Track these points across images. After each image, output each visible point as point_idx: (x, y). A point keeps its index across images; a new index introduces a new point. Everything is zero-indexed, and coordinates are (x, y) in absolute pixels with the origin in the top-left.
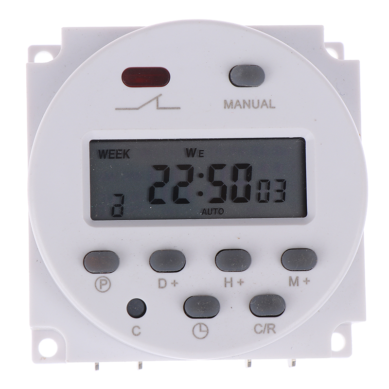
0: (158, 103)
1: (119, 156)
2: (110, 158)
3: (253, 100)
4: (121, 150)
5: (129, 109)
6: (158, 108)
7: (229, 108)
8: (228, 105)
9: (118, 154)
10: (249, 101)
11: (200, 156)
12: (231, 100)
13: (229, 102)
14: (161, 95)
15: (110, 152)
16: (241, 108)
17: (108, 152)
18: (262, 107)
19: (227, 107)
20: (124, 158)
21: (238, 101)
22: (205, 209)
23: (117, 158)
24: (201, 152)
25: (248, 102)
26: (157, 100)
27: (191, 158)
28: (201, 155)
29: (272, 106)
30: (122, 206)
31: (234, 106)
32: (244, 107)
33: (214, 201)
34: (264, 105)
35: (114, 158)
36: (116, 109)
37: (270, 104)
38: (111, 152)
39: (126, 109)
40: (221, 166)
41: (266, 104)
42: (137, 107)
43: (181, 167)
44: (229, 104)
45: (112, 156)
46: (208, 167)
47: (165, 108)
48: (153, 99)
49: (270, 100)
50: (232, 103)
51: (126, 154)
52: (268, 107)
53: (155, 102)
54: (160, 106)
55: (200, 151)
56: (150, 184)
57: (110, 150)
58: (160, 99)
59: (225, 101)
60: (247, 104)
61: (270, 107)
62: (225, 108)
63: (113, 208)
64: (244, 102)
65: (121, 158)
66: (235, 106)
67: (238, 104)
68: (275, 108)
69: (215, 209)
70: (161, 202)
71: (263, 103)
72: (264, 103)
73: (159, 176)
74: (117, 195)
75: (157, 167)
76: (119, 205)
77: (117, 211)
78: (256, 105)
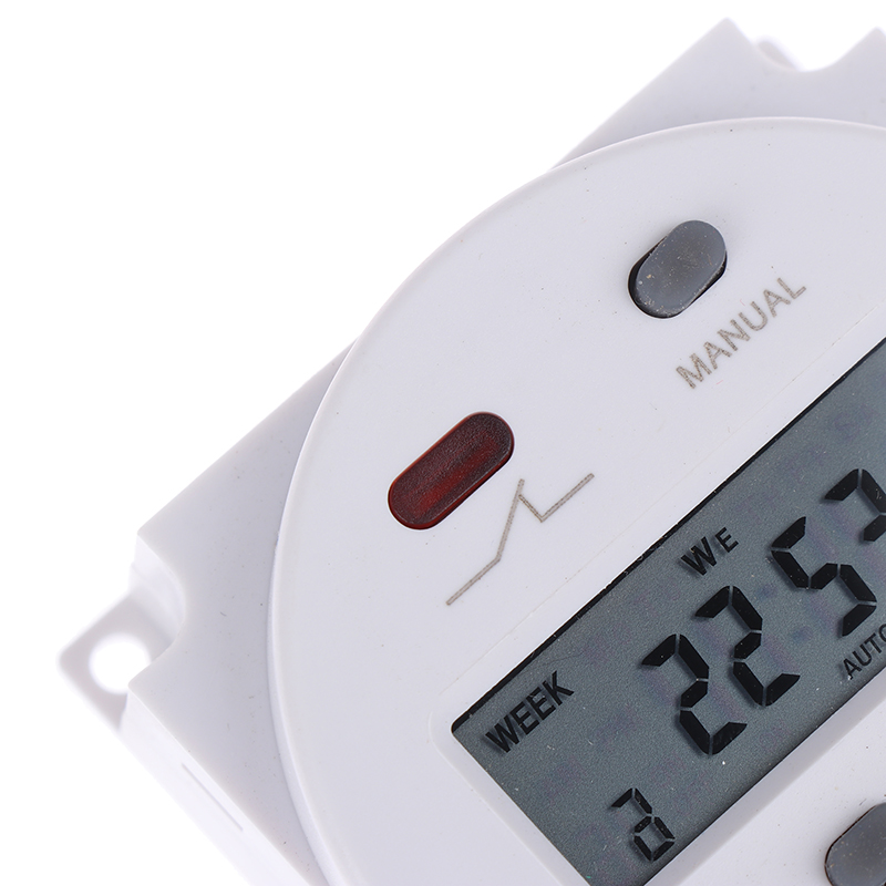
0: (530, 506)
1: (543, 708)
2: (528, 730)
3: (741, 315)
4: (537, 691)
5: (479, 577)
6: (542, 518)
7: (700, 377)
8: (694, 373)
9: (536, 706)
10: (734, 323)
11: (729, 549)
12: (692, 357)
13: (690, 367)
14: (521, 483)
15: (516, 717)
16: (728, 355)
17: (512, 718)
18: (773, 312)
19: (695, 381)
20: (560, 703)
21: (709, 346)
22: (846, 661)
23: (544, 716)
24: (723, 536)
25: (732, 329)
26: (525, 502)
27: (711, 570)
28: (729, 543)
29: (795, 289)
30: (653, 816)
31: (710, 366)
32: (734, 347)
33: (848, 624)
34: (776, 303)
35: (536, 723)
36: (449, 603)
37: (788, 290)
38: (520, 714)
39: (472, 583)
40: (796, 531)
41: (779, 298)
42: (492, 555)
43: (708, 610)
44: (695, 371)
45: (528, 722)
46: (769, 559)
47: (557, 506)
48: (513, 508)
49: (779, 280)
50: (697, 361)
51: (555, 691)
52: (788, 302)
53: (522, 508)
54: (542, 510)
55: (718, 536)
56: (671, 711)
57: (514, 712)
58: (527, 493)
59: (680, 370)
60: (735, 334)
61: (793, 296)
62: (692, 385)
63: (638, 840)
64: (724, 335)
65: (553, 708)
66: (713, 362)
67: (714, 352)
68: (804, 288)
69: (870, 639)
70: (731, 731)
71: (769, 302)
72: (773, 299)
73: (674, 676)
74: (619, 803)
75: (654, 659)
76: (646, 822)
77: (650, 838)
78: (756, 319)
